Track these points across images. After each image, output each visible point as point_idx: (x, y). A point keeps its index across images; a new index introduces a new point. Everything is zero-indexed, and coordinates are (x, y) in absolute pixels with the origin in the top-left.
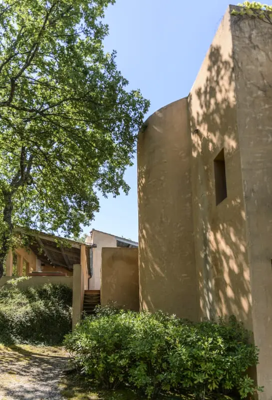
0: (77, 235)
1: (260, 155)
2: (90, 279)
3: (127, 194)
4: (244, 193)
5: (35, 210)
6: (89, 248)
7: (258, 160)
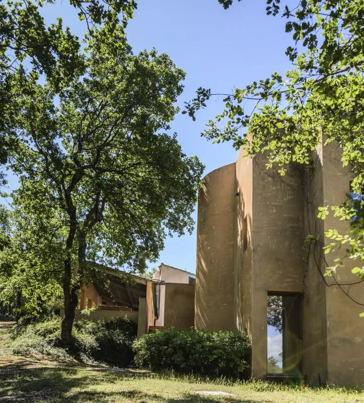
0: (142, 272)
2: (156, 321)
5: (101, 244)
6: (155, 284)
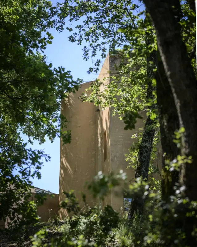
1: (121, 137)
3: (52, 142)
4: (111, 158)
7: (120, 140)
